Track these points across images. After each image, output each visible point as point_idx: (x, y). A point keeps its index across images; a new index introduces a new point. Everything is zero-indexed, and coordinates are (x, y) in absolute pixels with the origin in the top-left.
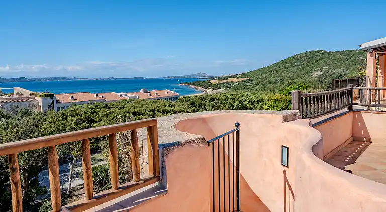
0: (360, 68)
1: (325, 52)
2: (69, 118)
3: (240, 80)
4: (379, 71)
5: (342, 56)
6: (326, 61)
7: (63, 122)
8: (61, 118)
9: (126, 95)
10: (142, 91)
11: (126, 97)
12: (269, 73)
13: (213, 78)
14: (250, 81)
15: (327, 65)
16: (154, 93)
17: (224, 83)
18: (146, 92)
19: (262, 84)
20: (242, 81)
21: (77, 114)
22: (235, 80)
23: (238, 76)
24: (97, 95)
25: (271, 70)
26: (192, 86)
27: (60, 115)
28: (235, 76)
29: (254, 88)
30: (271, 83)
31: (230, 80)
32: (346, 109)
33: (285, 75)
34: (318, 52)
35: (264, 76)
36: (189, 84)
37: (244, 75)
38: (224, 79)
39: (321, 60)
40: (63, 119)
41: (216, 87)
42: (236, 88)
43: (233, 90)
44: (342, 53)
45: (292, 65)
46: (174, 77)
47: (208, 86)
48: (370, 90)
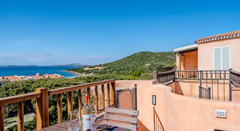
0: (173, 61)
1: (151, 52)
2: (10, 89)
3: (103, 68)
4: (182, 64)
5: (160, 55)
6: (152, 58)
7: (6, 92)
8: (4, 90)
9: (26, 78)
10: (37, 74)
11: (25, 79)
12: (120, 64)
13: (86, 66)
14: (109, 68)
15: (152, 60)
16: (47, 76)
17: (93, 70)
18: (40, 75)
19: (116, 71)
20: (104, 69)
21: (16, 87)
22: (100, 68)
23: (101, 66)
24: (3, 78)
25: (121, 62)
26: (72, 72)
27: (3, 88)
28: (100, 66)
29: (111, 72)
30: (121, 70)
31: (96, 68)
32: (172, 81)
33: (129, 65)
34: (147, 52)
35: (117, 66)
36: (69, 70)
37: (105, 65)
38: (93, 67)
39: (149, 57)
40: (6, 91)
41: (87, 72)
42: (101, 73)
43: (99, 74)
44: (160, 53)
45: (133, 59)
46: (59, 65)
47: (82, 71)
48: (178, 71)
